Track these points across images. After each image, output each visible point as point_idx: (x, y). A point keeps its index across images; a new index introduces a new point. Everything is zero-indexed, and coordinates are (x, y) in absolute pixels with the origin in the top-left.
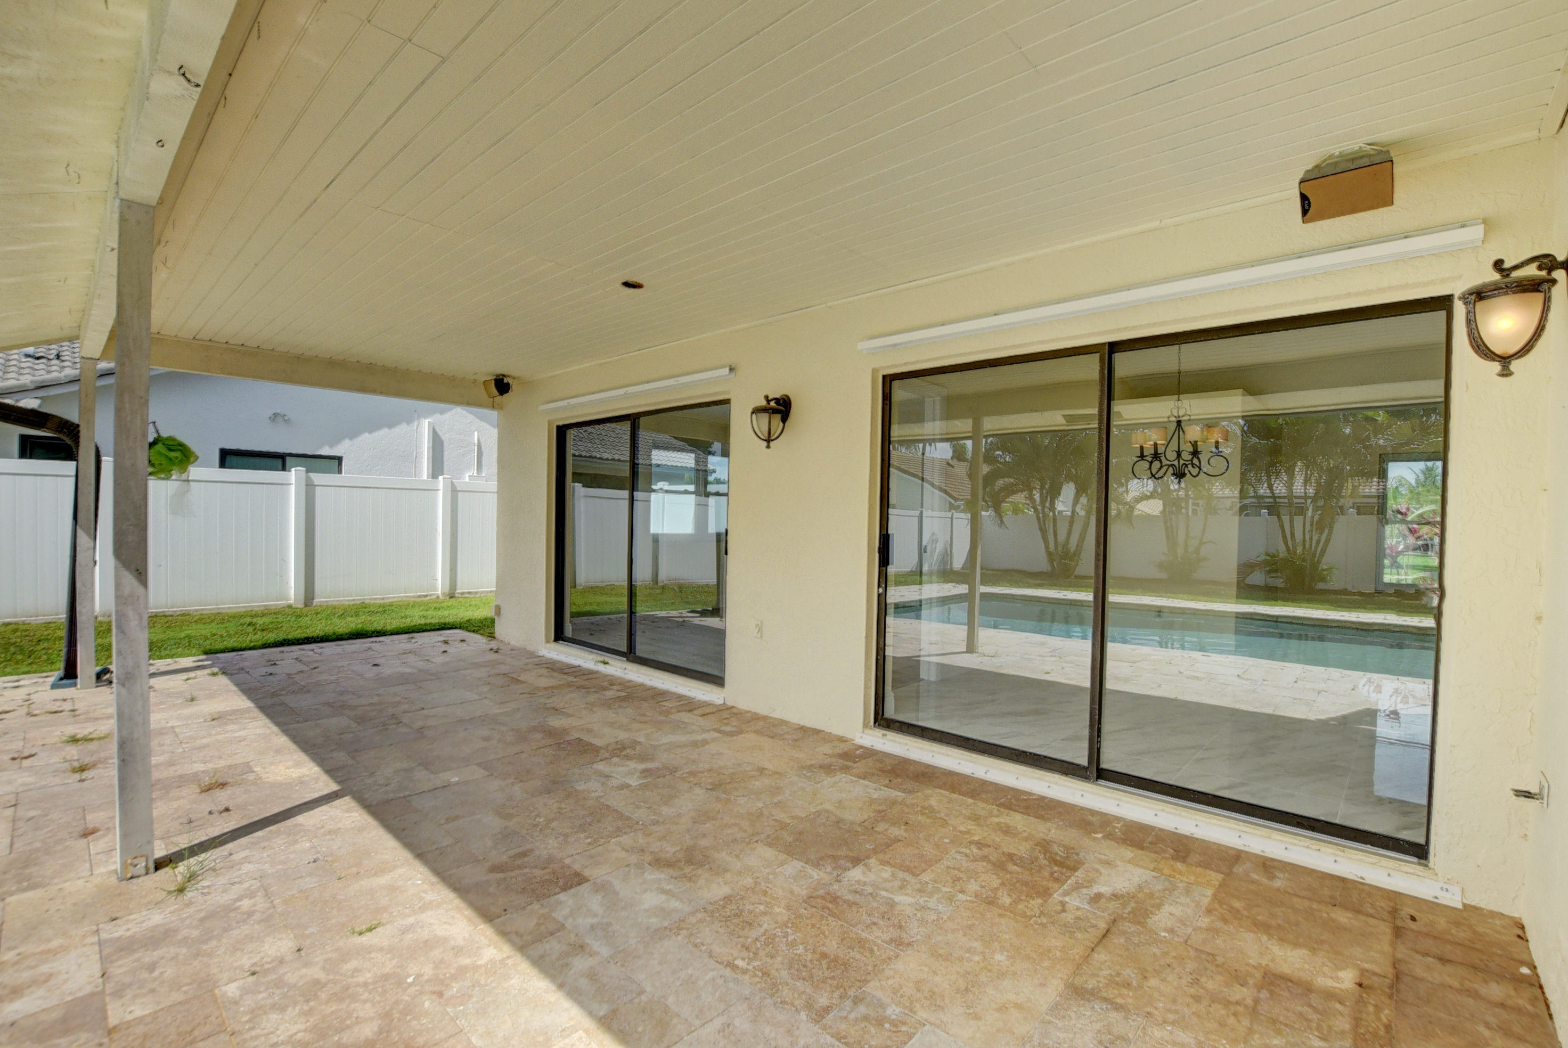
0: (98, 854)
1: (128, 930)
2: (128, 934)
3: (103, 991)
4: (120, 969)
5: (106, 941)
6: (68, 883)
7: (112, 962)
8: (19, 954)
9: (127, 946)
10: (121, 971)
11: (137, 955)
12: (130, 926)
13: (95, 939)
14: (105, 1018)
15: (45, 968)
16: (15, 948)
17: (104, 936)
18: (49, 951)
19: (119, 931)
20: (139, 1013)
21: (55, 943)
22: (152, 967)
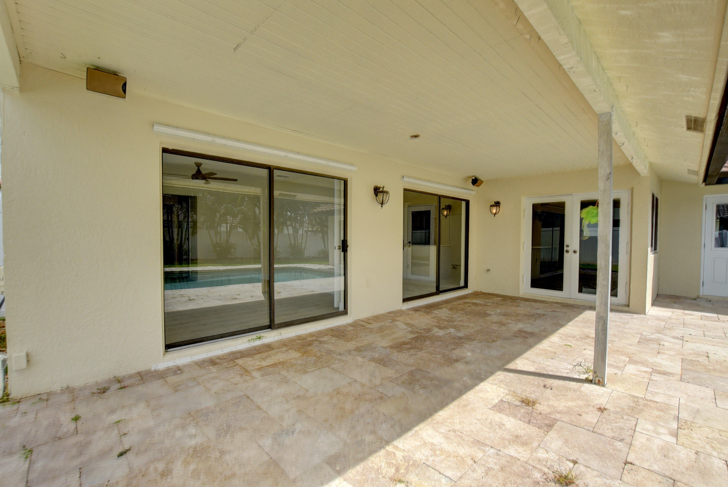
0: (606, 397)
1: (614, 370)
2: (615, 370)
3: (627, 363)
4: (622, 365)
5: (621, 371)
6: (622, 391)
7: (622, 367)
8: (643, 379)
9: (617, 367)
10: (622, 364)
11: (616, 365)
12: (613, 371)
13: (623, 372)
14: (629, 360)
15: (638, 373)
16: (644, 381)
17: (621, 372)
18: (636, 376)
19: (616, 371)
20: (623, 357)
21: (633, 377)
22: (615, 362)
